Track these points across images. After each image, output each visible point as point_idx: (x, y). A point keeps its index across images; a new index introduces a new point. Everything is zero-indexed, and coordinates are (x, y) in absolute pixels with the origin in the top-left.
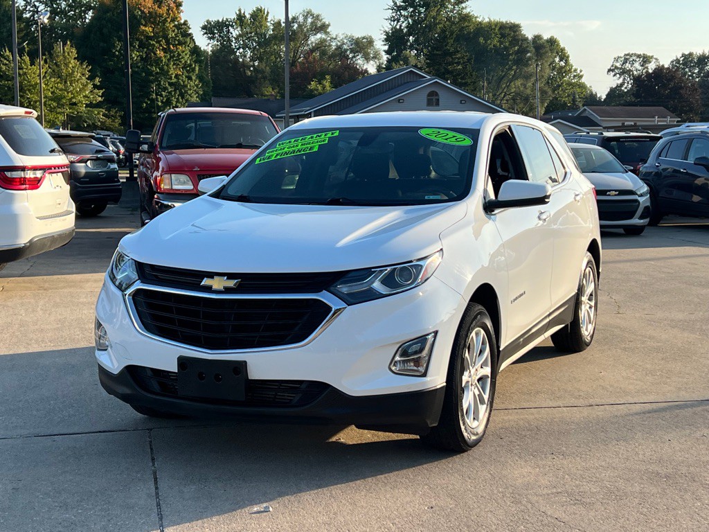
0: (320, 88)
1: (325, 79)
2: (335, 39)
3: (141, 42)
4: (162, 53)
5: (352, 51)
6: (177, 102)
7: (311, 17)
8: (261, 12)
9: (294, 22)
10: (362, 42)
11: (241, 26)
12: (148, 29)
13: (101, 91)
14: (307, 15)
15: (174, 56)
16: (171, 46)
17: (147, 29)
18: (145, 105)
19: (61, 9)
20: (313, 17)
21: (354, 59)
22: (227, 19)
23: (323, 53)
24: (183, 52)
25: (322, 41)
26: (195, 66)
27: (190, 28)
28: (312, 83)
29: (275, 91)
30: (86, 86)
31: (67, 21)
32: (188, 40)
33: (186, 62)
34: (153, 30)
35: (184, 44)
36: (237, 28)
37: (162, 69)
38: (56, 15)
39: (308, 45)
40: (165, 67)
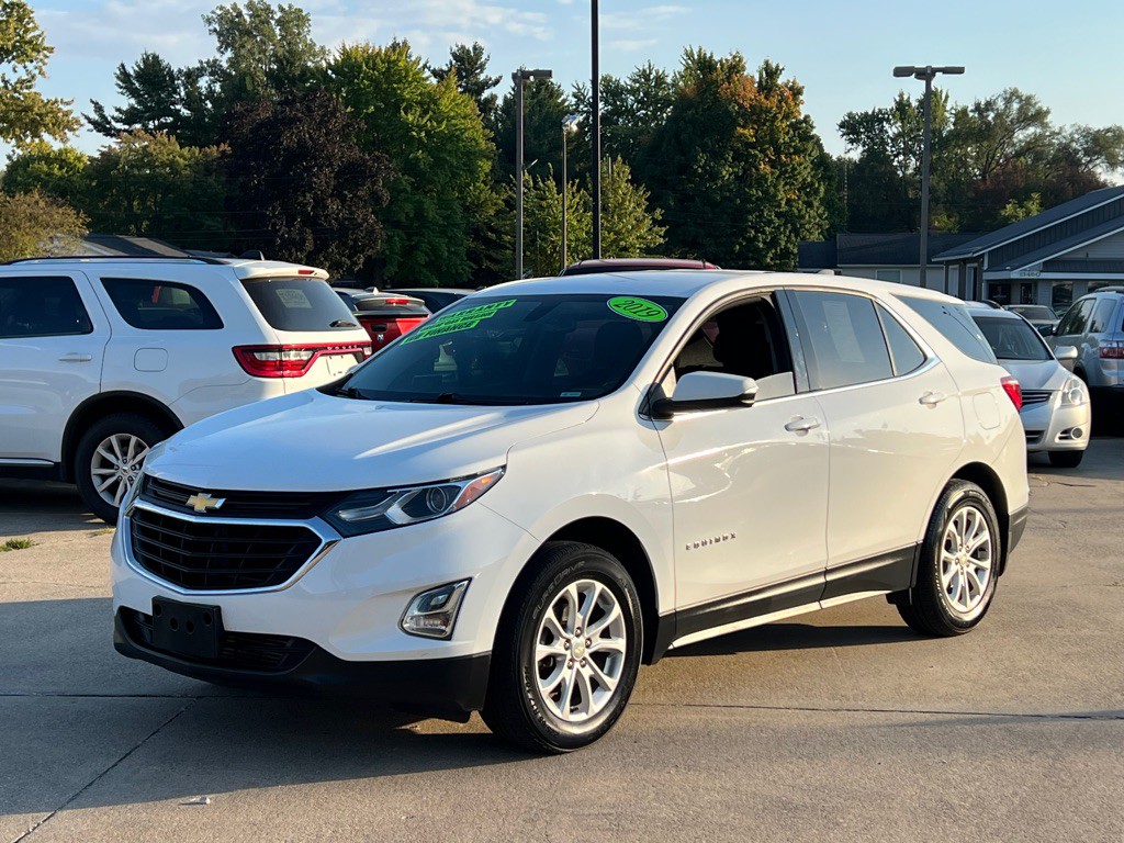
0: (1021, 213)
1: (1031, 199)
2: (1058, 134)
3: (736, 151)
4: (768, 167)
5: (1087, 152)
6: (787, 242)
7: (1017, 100)
8: (936, 96)
9: (988, 110)
10: (1105, 137)
11: (902, 120)
12: (749, 132)
13: (664, 229)
14: (1011, 98)
15: (786, 171)
16: (783, 157)
17: (746, 132)
18: (738, 247)
19: (627, 107)
20: (1021, 101)
21: (1090, 166)
22: (880, 110)
23: (1038, 157)
24: (801, 164)
25: (1037, 139)
26: (819, 185)
27: (813, 127)
28: (1008, 206)
29: (953, 220)
30: (642, 221)
31: (636, 125)
32: (810, 146)
33: (804, 180)
34: (757, 131)
35: (803, 152)
36: (896, 123)
37: (766, 192)
38: (619, 117)
39: (1014, 145)
40: (772, 189)
